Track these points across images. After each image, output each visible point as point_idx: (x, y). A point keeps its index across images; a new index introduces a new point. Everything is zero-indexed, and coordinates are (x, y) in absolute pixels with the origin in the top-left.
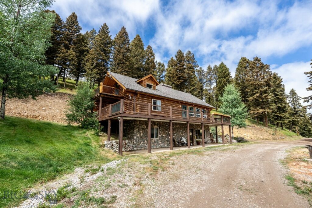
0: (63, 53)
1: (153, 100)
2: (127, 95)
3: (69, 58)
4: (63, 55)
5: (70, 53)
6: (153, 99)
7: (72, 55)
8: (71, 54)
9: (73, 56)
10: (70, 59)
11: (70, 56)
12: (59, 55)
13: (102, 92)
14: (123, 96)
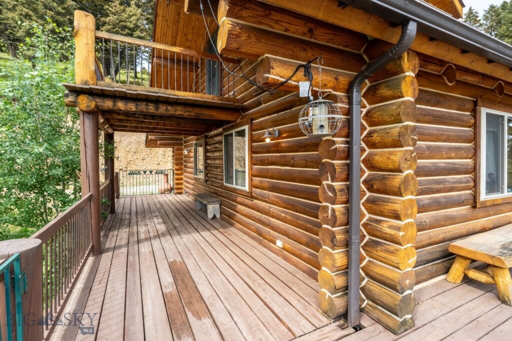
0: (114, 14)
1: (488, 115)
3: (129, 24)
4: (115, 17)
5: (131, 14)
6: (484, 111)
7: (134, 18)
8: (133, 15)
9: (138, 20)
10: (132, 26)
11: (131, 19)
12: (107, 20)
13: (91, 82)
14: (238, 97)
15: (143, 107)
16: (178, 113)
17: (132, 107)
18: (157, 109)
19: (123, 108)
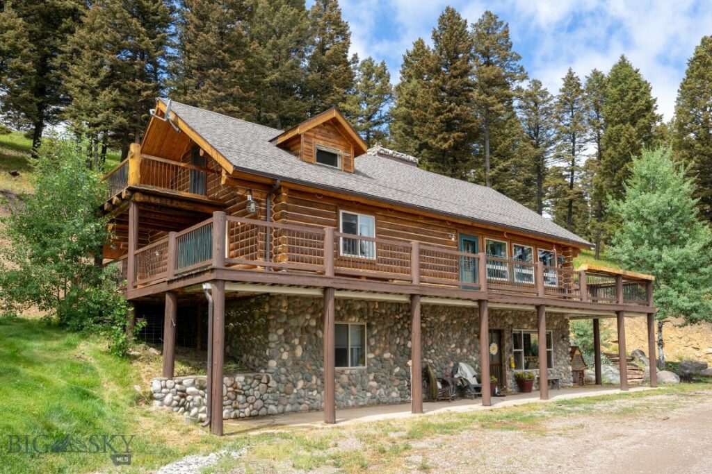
1: (343, 214)
2: (240, 193)
6: (341, 212)
9: (18, 37)
13: (138, 184)
14: (221, 198)
15: (164, 202)
16: (184, 206)
17: (158, 201)
18: (172, 203)
19: (153, 201)
